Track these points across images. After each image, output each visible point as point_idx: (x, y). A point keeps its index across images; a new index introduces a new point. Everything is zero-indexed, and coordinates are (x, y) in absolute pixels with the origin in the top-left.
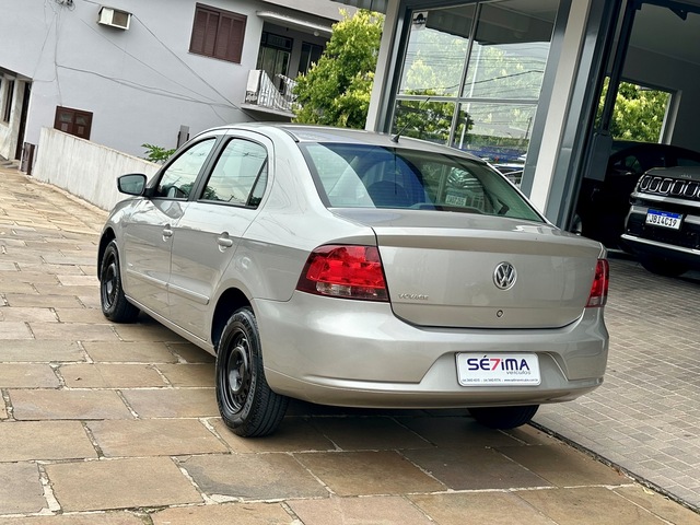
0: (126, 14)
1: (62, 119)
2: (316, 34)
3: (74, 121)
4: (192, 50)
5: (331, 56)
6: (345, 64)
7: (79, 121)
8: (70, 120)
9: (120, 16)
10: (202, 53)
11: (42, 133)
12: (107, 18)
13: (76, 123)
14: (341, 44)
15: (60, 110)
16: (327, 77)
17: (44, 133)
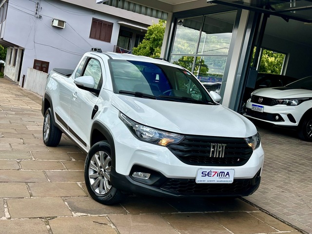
0: (64, 22)
1: (37, 65)
2: (141, 31)
3: (42, 65)
4: (91, 37)
5: (147, 39)
6: (153, 43)
7: (43, 66)
8: (40, 65)
9: (61, 22)
10: (95, 38)
11: (28, 70)
12: (56, 23)
13: (42, 66)
14: (151, 34)
15: (36, 61)
16: (145, 48)
17: (29, 70)
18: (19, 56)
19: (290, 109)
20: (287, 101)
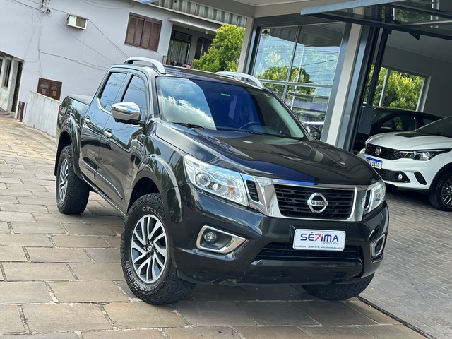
0: (85, 20)
1: (42, 86)
8: (47, 87)
13: (51, 88)
15: (41, 81)
17: (31, 96)
18: (14, 71)
19: (418, 165)
20: (415, 153)
